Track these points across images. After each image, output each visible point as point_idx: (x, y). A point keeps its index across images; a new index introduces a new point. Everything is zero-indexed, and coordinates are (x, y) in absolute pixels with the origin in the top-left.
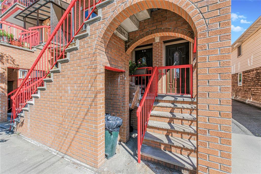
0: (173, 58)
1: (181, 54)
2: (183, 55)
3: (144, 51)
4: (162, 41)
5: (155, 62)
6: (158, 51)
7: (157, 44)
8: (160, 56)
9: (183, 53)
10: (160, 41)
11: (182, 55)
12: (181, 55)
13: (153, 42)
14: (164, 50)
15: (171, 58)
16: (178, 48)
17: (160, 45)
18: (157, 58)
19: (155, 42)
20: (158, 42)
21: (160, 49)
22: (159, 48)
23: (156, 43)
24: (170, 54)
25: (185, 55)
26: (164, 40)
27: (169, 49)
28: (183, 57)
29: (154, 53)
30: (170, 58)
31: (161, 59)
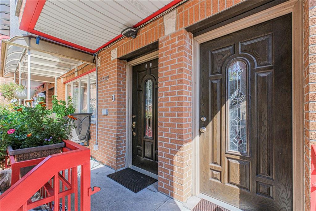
0: (224, 81)
1: (253, 66)
2: (265, 69)
3: (149, 65)
4: (183, 29)
5: (163, 97)
6: (172, 62)
7: (170, 39)
8: (175, 77)
9: (262, 63)
10: (177, 28)
11: (259, 70)
12: (253, 71)
13: (160, 36)
14: (195, 57)
15: (218, 83)
16: (242, 45)
17: (177, 42)
18: (170, 83)
19: (164, 33)
20: (174, 35)
21: (177, 55)
22: (175, 51)
23: (168, 38)
24: (212, 67)
25: (272, 71)
26: (189, 25)
27: (212, 54)
28: (263, 77)
29: (163, 70)
30: (214, 82)
31: (178, 88)
